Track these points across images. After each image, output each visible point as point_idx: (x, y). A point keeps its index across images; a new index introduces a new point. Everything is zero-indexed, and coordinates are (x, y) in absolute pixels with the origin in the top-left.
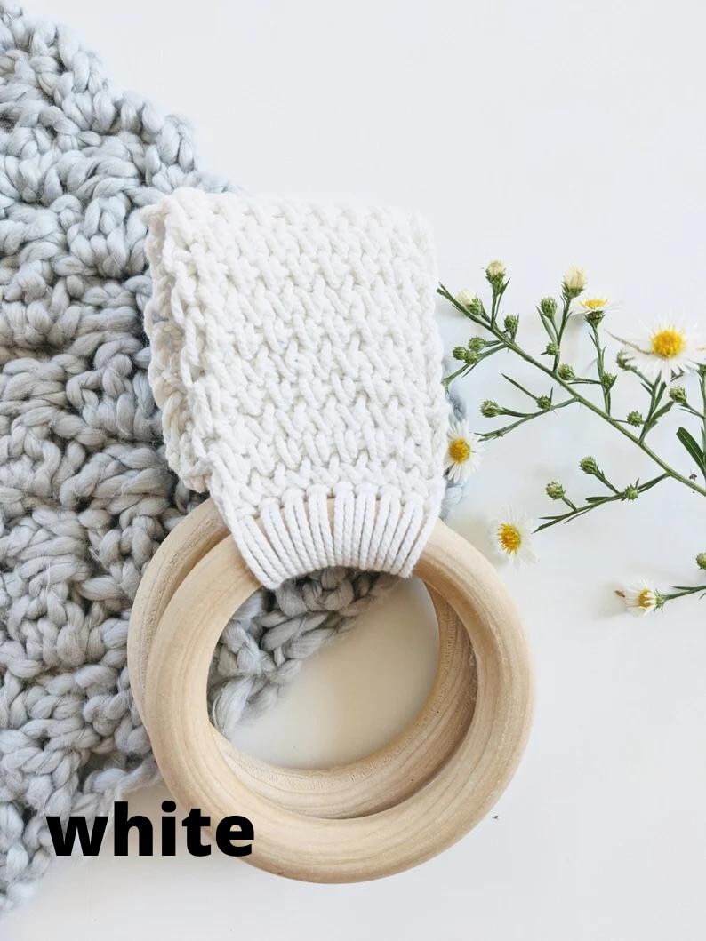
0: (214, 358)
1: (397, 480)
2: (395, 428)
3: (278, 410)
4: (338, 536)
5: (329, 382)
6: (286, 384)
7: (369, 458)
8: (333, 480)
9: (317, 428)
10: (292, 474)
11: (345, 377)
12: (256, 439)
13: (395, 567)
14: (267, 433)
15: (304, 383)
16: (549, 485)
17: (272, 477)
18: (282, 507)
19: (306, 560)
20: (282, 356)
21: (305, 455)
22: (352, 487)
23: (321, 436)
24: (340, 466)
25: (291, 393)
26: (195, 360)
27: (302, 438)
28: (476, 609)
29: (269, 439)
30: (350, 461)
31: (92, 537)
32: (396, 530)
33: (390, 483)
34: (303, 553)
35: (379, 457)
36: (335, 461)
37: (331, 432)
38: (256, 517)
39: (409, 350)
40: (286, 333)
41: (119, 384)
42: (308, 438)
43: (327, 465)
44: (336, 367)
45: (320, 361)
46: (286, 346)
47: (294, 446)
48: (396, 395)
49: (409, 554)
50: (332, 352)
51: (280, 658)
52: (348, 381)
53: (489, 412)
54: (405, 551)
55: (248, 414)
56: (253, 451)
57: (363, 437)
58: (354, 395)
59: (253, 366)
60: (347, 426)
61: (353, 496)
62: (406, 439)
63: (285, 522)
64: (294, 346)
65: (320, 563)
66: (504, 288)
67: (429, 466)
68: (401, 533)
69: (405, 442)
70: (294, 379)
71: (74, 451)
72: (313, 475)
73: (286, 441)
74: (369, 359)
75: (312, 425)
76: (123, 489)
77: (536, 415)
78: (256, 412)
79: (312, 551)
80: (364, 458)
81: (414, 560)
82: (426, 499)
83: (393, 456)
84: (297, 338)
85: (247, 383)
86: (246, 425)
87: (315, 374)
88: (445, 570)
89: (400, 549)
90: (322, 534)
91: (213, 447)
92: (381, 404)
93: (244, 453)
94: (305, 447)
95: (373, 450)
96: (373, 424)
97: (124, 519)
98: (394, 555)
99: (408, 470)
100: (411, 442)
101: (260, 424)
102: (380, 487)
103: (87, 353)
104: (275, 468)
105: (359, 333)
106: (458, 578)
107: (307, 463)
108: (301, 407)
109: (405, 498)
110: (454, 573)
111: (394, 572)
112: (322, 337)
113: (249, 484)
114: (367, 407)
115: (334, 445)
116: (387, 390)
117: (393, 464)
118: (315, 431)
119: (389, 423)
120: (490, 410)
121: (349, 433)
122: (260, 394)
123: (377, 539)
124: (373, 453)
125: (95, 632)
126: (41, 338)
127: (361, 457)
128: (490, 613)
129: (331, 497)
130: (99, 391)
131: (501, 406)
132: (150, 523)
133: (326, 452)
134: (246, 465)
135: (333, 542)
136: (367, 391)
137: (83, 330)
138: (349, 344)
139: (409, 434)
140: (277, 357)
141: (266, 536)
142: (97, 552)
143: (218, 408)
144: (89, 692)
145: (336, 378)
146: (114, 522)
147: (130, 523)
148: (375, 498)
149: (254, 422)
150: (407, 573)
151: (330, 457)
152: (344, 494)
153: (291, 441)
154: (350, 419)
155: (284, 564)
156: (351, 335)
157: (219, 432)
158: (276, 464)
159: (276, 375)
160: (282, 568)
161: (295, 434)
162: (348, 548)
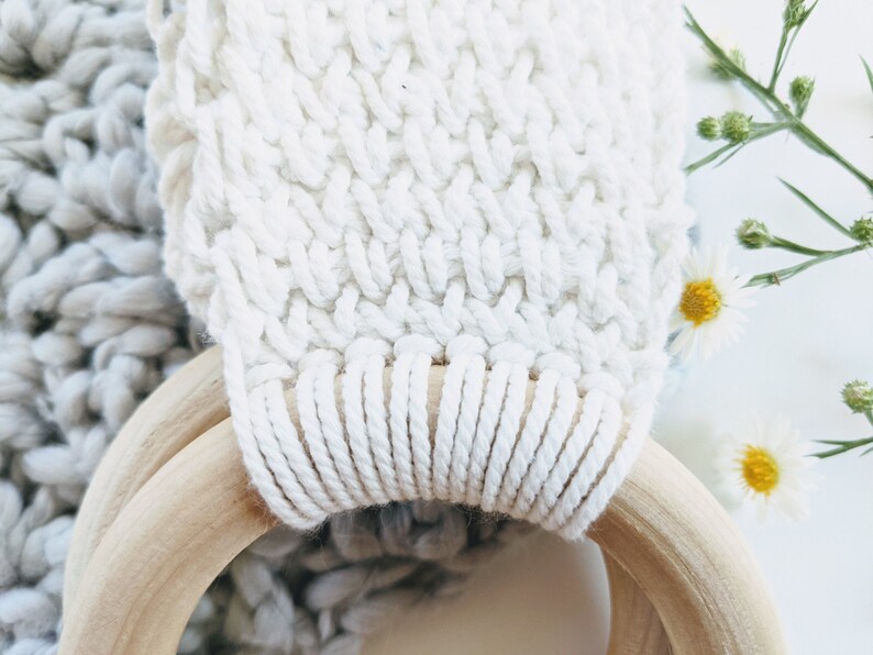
0: (239, 61)
1: (574, 344)
2: (583, 241)
3: (357, 181)
4: (443, 446)
5: (465, 137)
6: (378, 131)
7: (525, 293)
8: (447, 331)
9: (430, 227)
10: (369, 308)
11: (495, 133)
12: (308, 233)
13: (551, 519)
14: (330, 222)
15: (413, 132)
16: (849, 386)
17: (330, 310)
18: (341, 371)
19: (373, 484)
20: (377, 77)
21: (399, 274)
22: (483, 347)
23: (434, 241)
24: (465, 305)
25: (386, 150)
26: (204, 63)
27: (398, 242)
28: (705, 622)
29: (334, 236)
30: (487, 296)
31: (49, 379)
32: (564, 446)
33: (559, 347)
34: (368, 471)
35: (544, 294)
36: (456, 293)
37: (455, 236)
38: (288, 384)
39: (626, 97)
40: (389, 31)
41: (121, 132)
42: (410, 242)
43: (439, 299)
44: (481, 108)
45: (449, 95)
46: (386, 56)
47: (378, 253)
48: (591, 177)
49: (584, 499)
50: (476, 82)
51: (326, 626)
52: (501, 139)
53: (751, 240)
54: (576, 492)
55: (300, 183)
56: (298, 256)
57: (516, 252)
58: (509, 169)
59: (318, 89)
60: (488, 228)
61: (483, 365)
62: (601, 266)
63: (340, 403)
64: (403, 58)
65: (402, 492)
66: (805, 15)
67: (641, 323)
68: (573, 453)
69: (598, 272)
70: (395, 122)
71: (41, 235)
72: (412, 316)
73: (366, 244)
74: (547, 101)
75: (419, 218)
76: (99, 307)
77: (840, 253)
78: (314, 180)
79: (386, 469)
80: (513, 293)
81: (594, 510)
82: (627, 388)
83: (571, 295)
84: (412, 44)
85: (302, 120)
86: (291, 202)
87: (438, 121)
88: (652, 539)
89: (567, 485)
90: (410, 436)
91: (222, 238)
92: (560, 191)
93: (280, 256)
94: (402, 257)
95: (533, 278)
96: (539, 229)
97: (98, 356)
98: (552, 499)
99: (598, 328)
100: (611, 272)
101: (320, 206)
102: (540, 354)
103: (81, 79)
104: (340, 294)
105: (533, 49)
106: (678, 556)
107: (401, 291)
108: (403, 179)
109: (587, 382)
110: (671, 547)
111: (549, 526)
112: (459, 49)
113: (283, 319)
114: (532, 195)
115: (459, 261)
116: (577, 166)
117: (570, 309)
118: (423, 230)
119: (573, 231)
120: (755, 235)
121: (492, 240)
122: (325, 146)
123: (522, 460)
124: (533, 286)
125: (36, 536)
126: (20, 53)
127: (509, 290)
128: (731, 633)
129: (441, 362)
130: (90, 143)
131: (774, 231)
132: (137, 368)
133: (441, 274)
134: (282, 281)
135: (431, 457)
136: (537, 161)
137: (79, 41)
138: (510, 69)
139: (608, 257)
140: (365, 77)
141: (298, 425)
142: (51, 406)
143: (235, 163)
144: (18, 631)
145: (477, 131)
146: (84, 360)
147: (106, 364)
148: (526, 374)
149: (307, 200)
150: (577, 532)
151: (448, 286)
152: (465, 360)
153: (375, 244)
154: (496, 215)
155: (326, 489)
156: (518, 52)
157: (233, 208)
158: (342, 285)
159: (362, 112)
160: (321, 495)
161: (386, 233)
162: (461, 472)
